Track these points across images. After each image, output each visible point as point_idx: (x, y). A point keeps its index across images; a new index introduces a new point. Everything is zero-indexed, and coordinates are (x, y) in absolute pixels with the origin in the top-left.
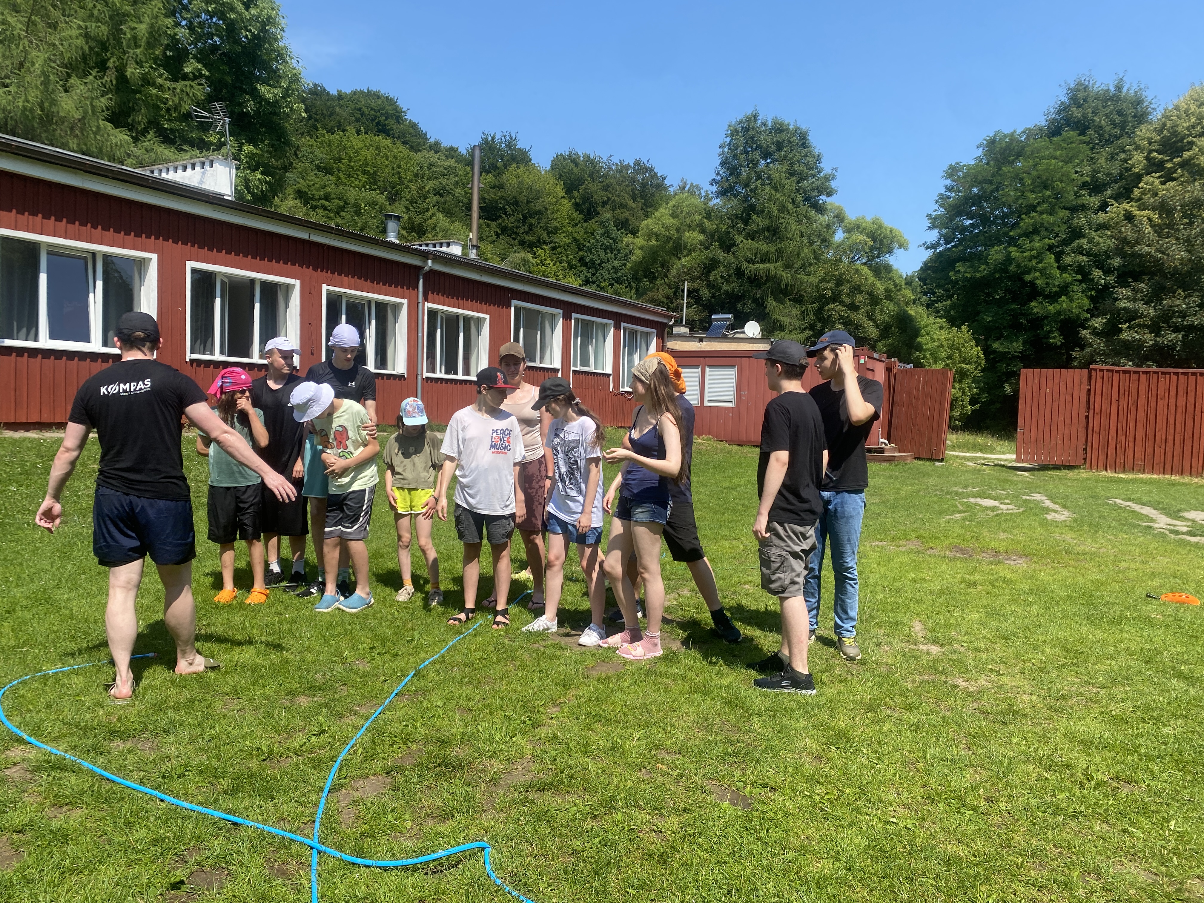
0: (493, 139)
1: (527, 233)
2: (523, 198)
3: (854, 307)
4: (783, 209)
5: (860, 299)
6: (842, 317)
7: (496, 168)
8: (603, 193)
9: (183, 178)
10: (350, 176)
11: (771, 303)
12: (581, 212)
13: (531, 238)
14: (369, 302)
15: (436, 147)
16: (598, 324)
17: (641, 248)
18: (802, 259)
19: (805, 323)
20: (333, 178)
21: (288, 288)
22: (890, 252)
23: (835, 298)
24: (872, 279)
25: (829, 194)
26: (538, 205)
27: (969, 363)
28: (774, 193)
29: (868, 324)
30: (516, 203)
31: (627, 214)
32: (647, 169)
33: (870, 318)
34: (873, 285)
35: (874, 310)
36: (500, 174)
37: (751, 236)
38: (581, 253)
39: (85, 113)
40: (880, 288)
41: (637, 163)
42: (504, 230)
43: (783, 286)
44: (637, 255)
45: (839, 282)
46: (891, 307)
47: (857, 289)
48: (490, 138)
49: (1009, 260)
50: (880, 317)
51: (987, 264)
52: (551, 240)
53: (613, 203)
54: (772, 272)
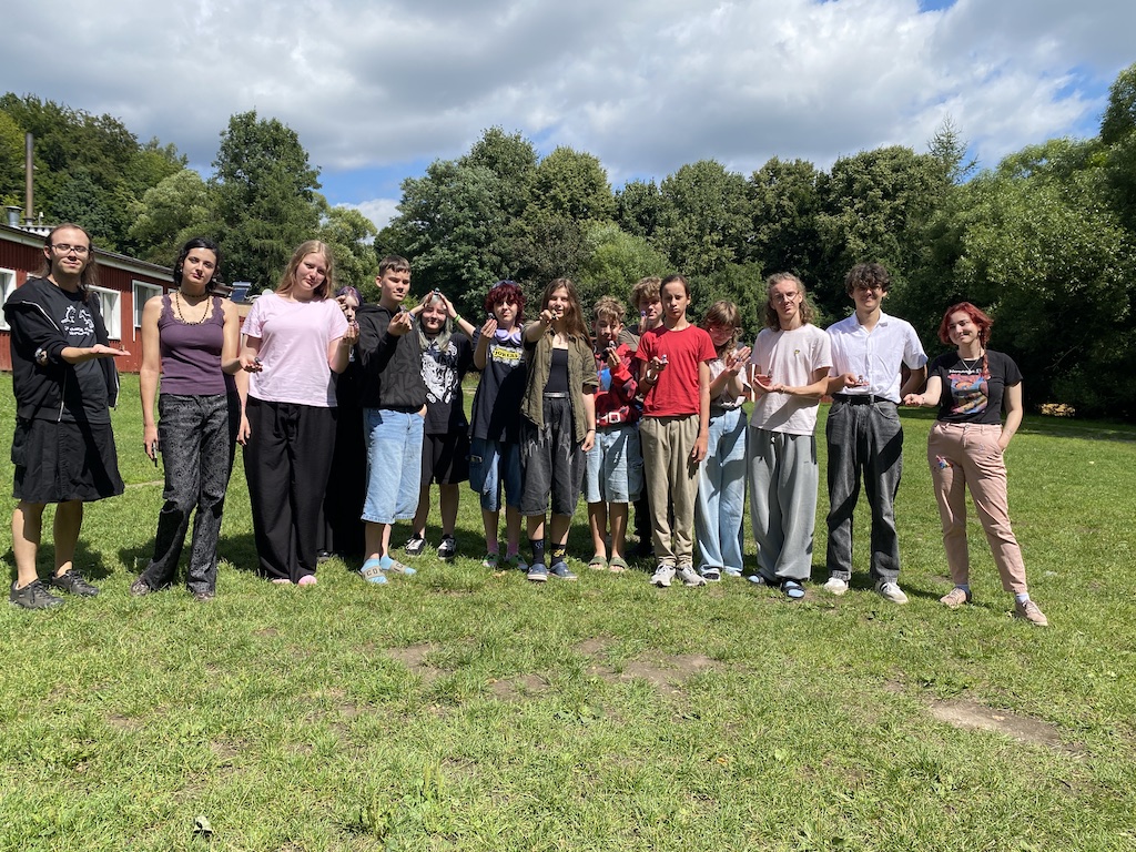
8: (72, 145)
12: (47, 160)
17: (148, 215)
24: (352, 256)
34: (353, 262)
44: (144, 219)
52: (15, 189)
53: (85, 154)
54: (275, 248)
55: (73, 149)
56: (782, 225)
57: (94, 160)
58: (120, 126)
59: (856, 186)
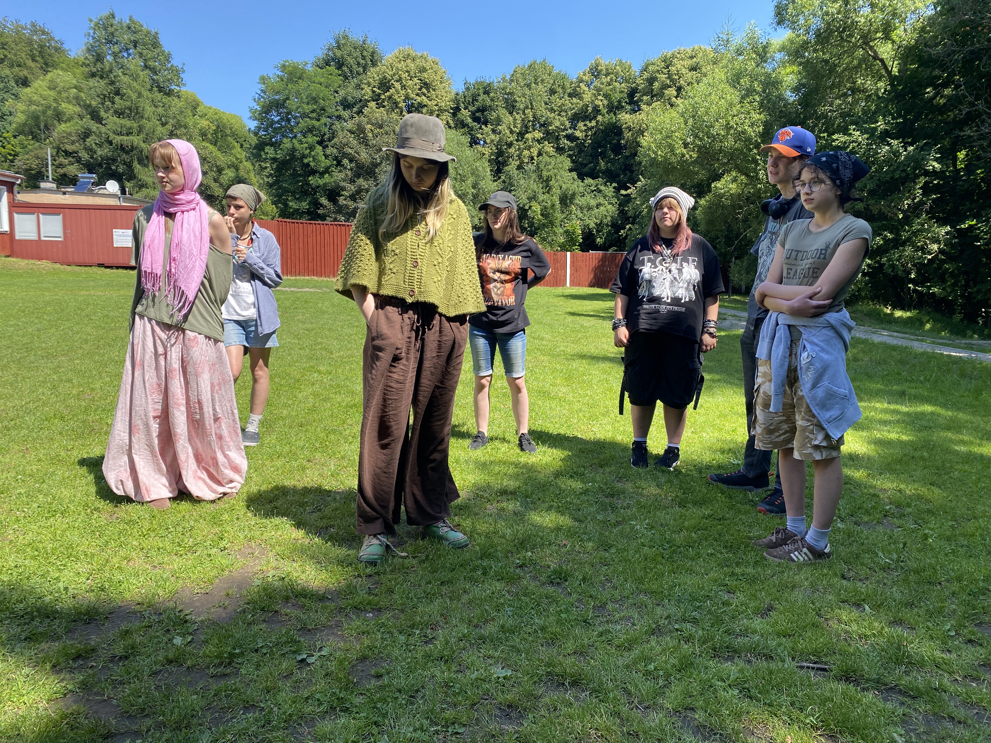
17: (23, 112)
25: (181, 85)
31: (25, 72)
32: (42, 31)
37: (119, 114)
41: (34, 25)
44: (20, 118)
51: (282, 150)
53: (11, 60)
54: (135, 144)
56: (597, 122)
57: (21, 65)
58: (48, 33)
59: (656, 85)
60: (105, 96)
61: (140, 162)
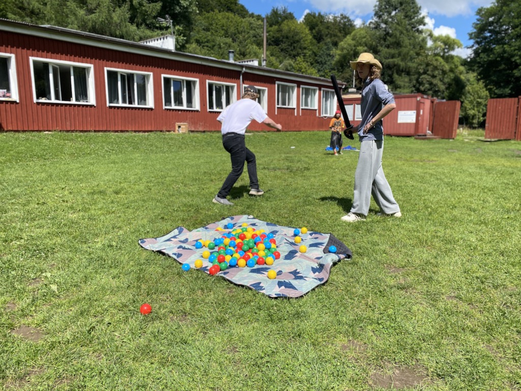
0: (277, 9)
1: (292, 50)
2: (290, 35)
3: (434, 77)
4: (401, 33)
5: (436, 73)
6: (428, 81)
7: (278, 23)
8: (326, 30)
9: (157, 44)
10: (216, 31)
11: (396, 76)
12: (316, 39)
13: (294, 53)
14: (223, 86)
15: (252, 15)
16: (312, 89)
17: (339, 55)
18: (410, 56)
19: (411, 85)
20: (209, 33)
21: (194, 82)
22: (453, 49)
23: (425, 73)
24: (443, 63)
25: (424, 25)
26: (297, 38)
27: (482, 98)
28: (397, 26)
29: (439, 83)
30: (287, 38)
31: (336, 39)
32: (345, 17)
33: (441, 81)
34: (443, 65)
35: (443, 77)
36: (280, 25)
37: (388, 47)
38: (316, 58)
39: (121, 20)
40: (447, 67)
41: (342, 15)
42: (282, 50)
43: (401, 68)
44: (337, 58)
45: (428, 65)
46: (452, 75)
47: (436, 68)
48: (275, 9)
49: (504, 52)
50: (446, 80)
51: (494, 54)
52: (303, 53)
53: (331, 34)
54: (396, 63)
55: (326, 31)
57: (335, 36)
58: (348, 18)
60: (381, 38)
61: (397, 73)
